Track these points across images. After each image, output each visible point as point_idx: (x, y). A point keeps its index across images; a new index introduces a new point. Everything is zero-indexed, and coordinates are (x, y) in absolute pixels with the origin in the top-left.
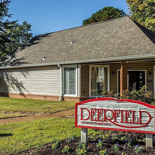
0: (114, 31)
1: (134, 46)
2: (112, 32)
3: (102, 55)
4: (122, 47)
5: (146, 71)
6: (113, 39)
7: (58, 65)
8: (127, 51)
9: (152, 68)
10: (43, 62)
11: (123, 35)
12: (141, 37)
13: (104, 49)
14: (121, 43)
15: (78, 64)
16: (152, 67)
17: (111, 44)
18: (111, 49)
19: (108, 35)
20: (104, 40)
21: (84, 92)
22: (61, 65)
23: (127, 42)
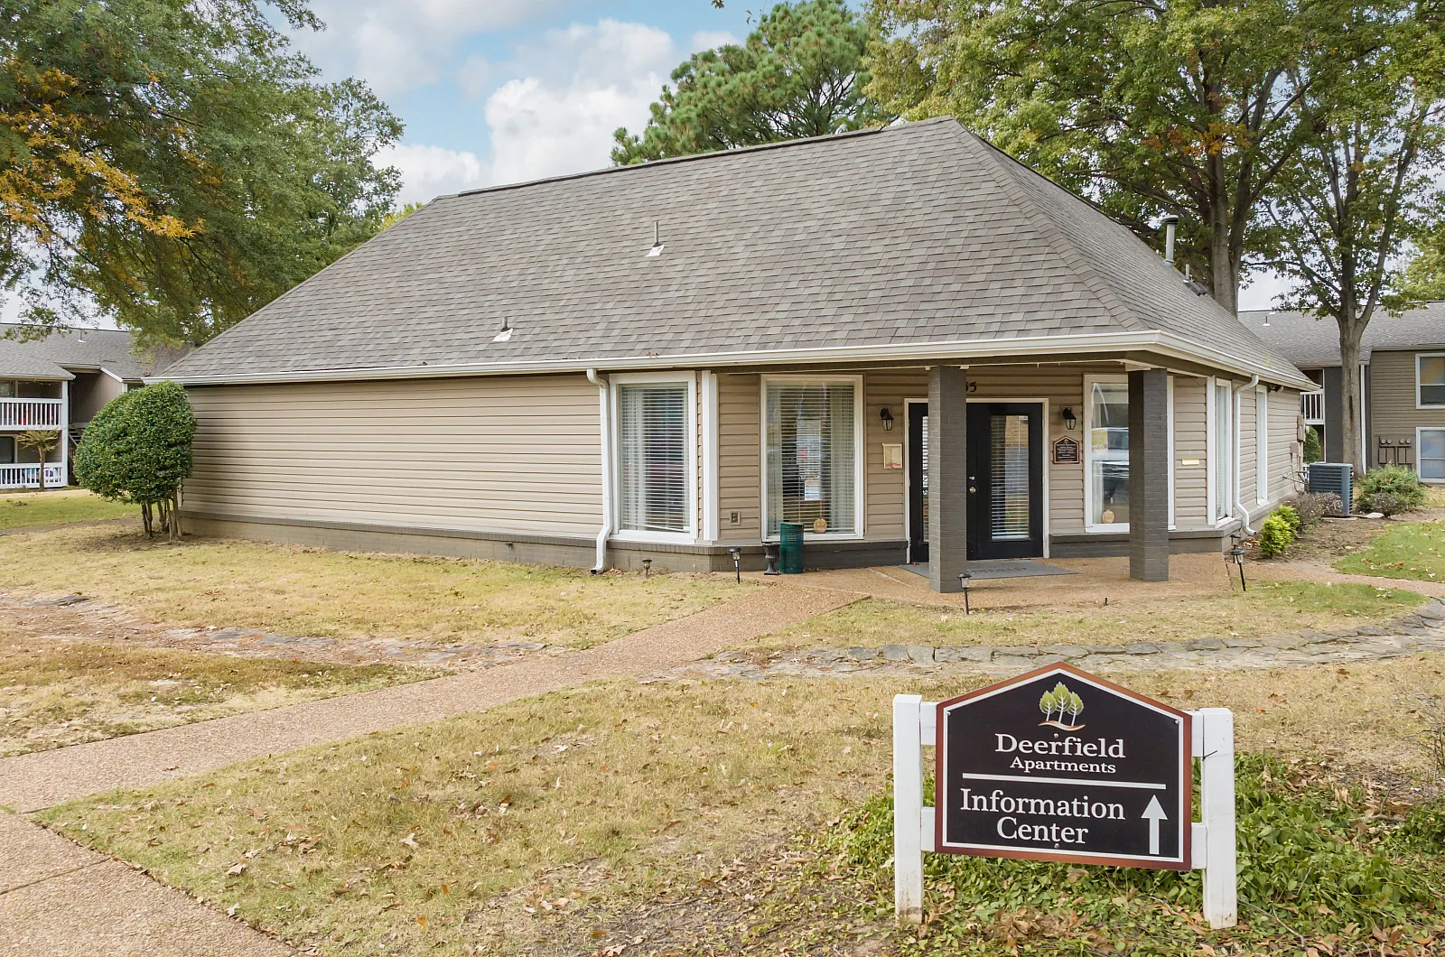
0: (887, 198)
1: (998, 285)
2: (875, 198)
3: (830, 328)
4: (937, 289)
5: (1045, 401)
6: (887, 242)
7: (591, 375)
8: (966, 312)
9: (1077, 390)
10: (497, 354)
11: (939, 222)
12: (1031, 236)
13: (837, 297)
14: (930, 266)
15: (698, 370)
16: (1076, 380)
17: (878, 271)
18: (880, 293)
19: (854, 216)
20: (839, 244)
21: (734, 517)
22: (603, 374)
23: (962, 264)
